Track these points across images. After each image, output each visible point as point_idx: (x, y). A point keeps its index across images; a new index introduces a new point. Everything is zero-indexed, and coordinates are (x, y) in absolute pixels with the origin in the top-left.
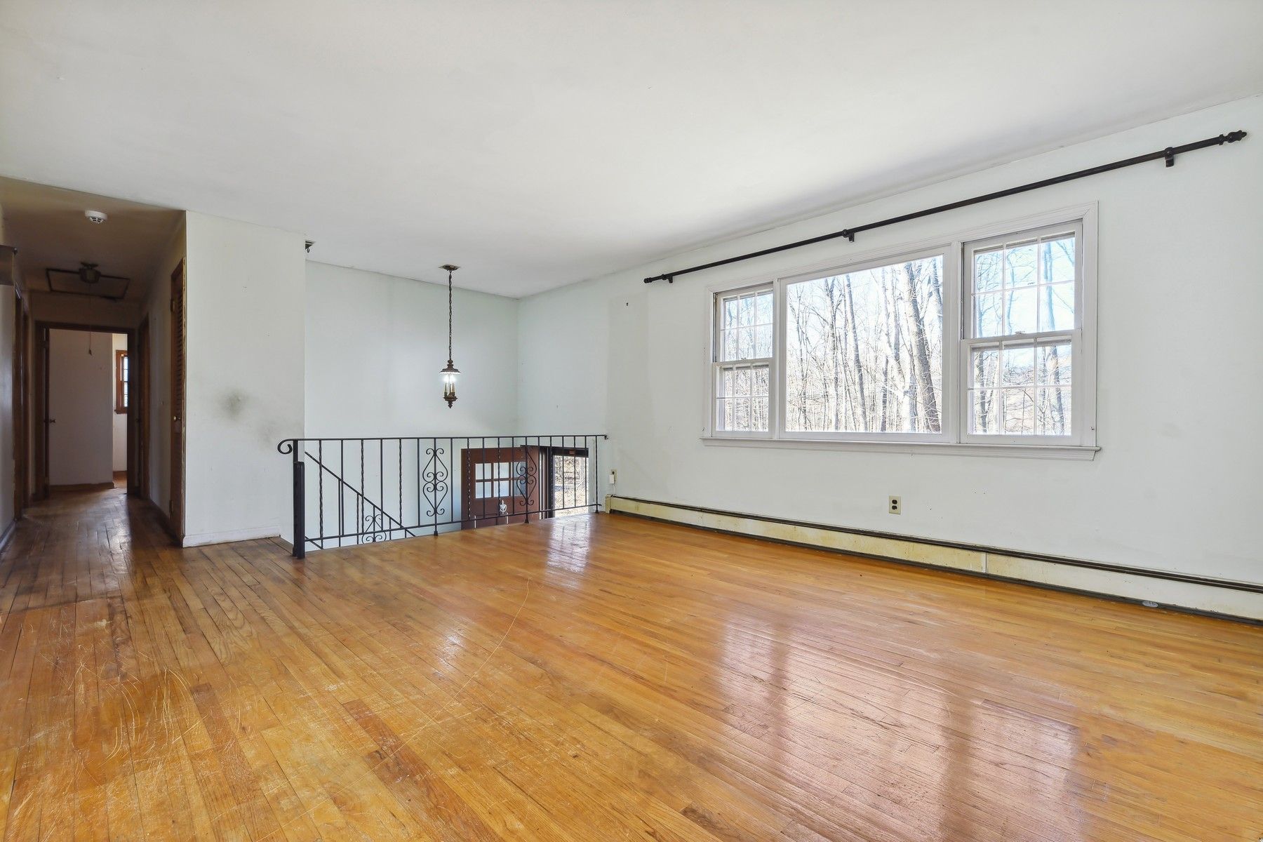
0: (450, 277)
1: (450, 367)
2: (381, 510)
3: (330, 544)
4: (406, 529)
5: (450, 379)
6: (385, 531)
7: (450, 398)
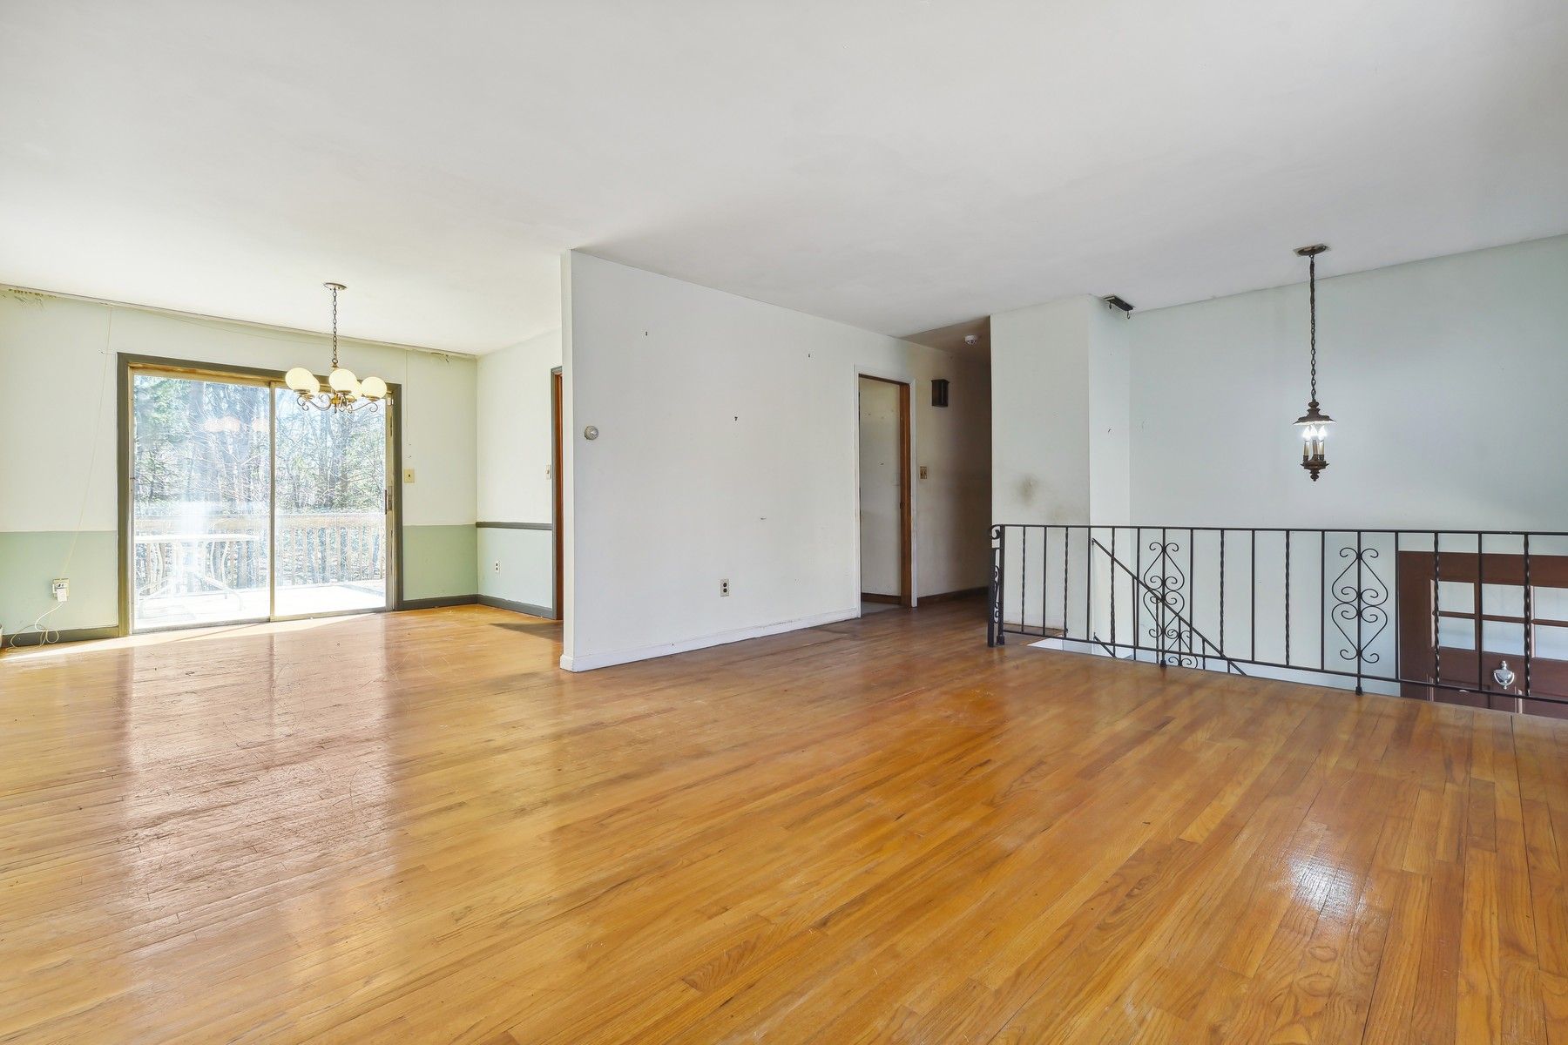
0: (1312, 265)
1: (1314, 413)
2: (1190, 625)
3: (1122, 653)
4: (1230, 661)
5: (1313, 432)
6: (1195, 655)
7: (1315, 465)
